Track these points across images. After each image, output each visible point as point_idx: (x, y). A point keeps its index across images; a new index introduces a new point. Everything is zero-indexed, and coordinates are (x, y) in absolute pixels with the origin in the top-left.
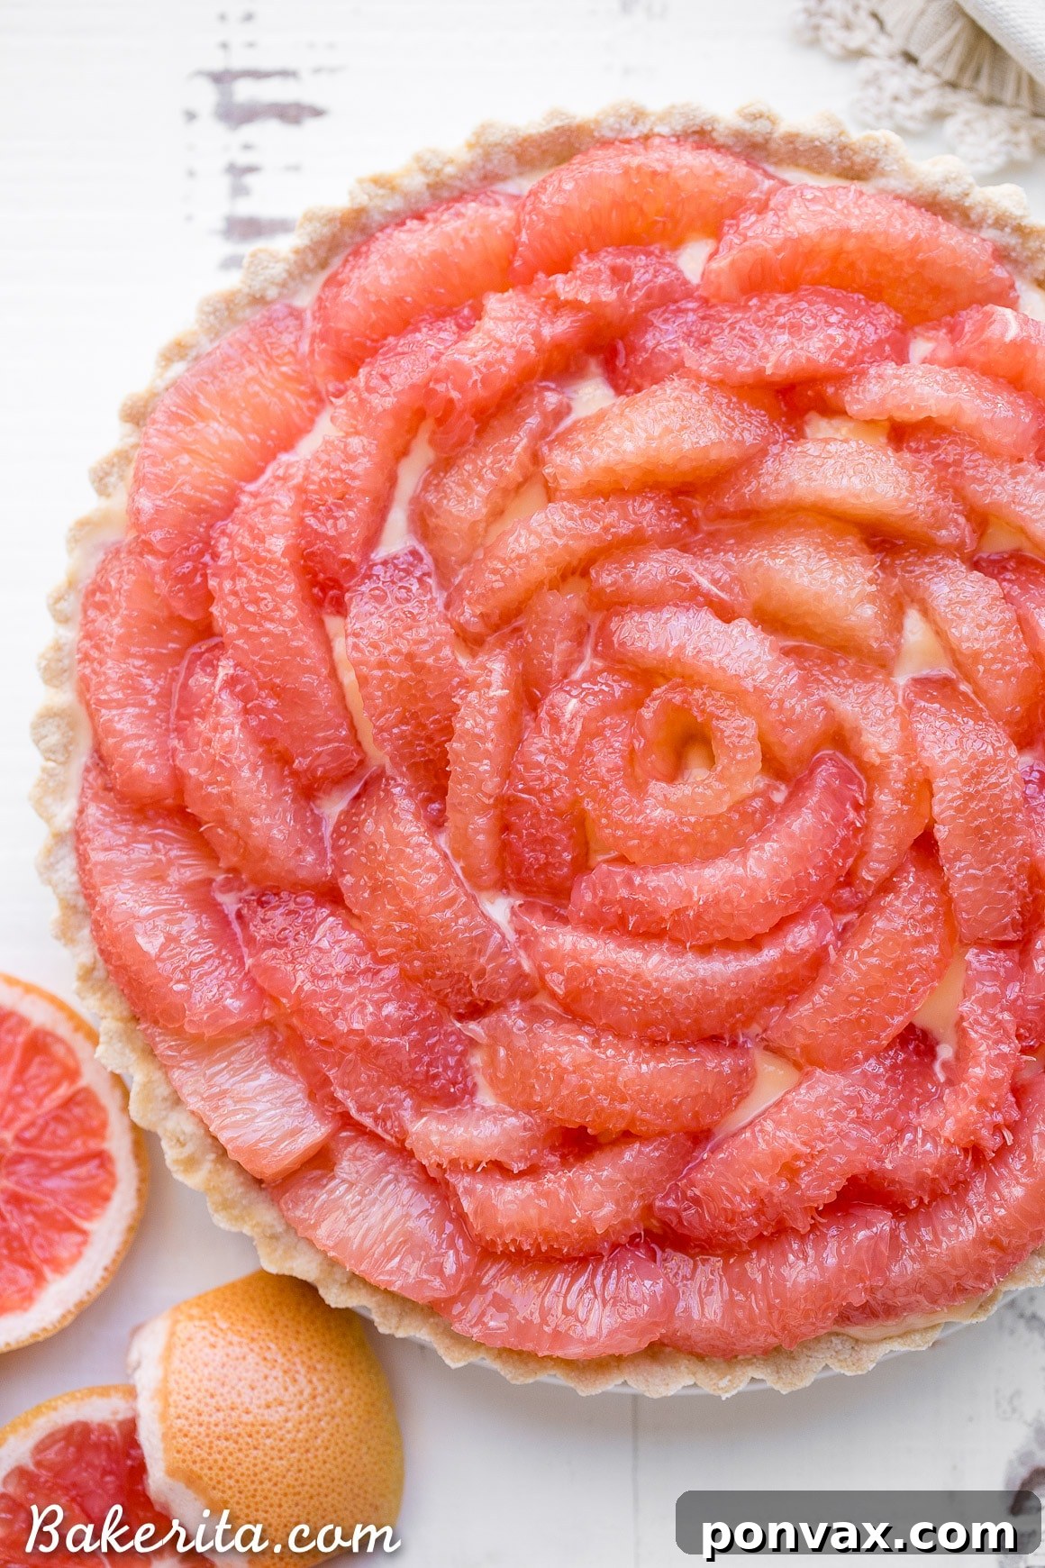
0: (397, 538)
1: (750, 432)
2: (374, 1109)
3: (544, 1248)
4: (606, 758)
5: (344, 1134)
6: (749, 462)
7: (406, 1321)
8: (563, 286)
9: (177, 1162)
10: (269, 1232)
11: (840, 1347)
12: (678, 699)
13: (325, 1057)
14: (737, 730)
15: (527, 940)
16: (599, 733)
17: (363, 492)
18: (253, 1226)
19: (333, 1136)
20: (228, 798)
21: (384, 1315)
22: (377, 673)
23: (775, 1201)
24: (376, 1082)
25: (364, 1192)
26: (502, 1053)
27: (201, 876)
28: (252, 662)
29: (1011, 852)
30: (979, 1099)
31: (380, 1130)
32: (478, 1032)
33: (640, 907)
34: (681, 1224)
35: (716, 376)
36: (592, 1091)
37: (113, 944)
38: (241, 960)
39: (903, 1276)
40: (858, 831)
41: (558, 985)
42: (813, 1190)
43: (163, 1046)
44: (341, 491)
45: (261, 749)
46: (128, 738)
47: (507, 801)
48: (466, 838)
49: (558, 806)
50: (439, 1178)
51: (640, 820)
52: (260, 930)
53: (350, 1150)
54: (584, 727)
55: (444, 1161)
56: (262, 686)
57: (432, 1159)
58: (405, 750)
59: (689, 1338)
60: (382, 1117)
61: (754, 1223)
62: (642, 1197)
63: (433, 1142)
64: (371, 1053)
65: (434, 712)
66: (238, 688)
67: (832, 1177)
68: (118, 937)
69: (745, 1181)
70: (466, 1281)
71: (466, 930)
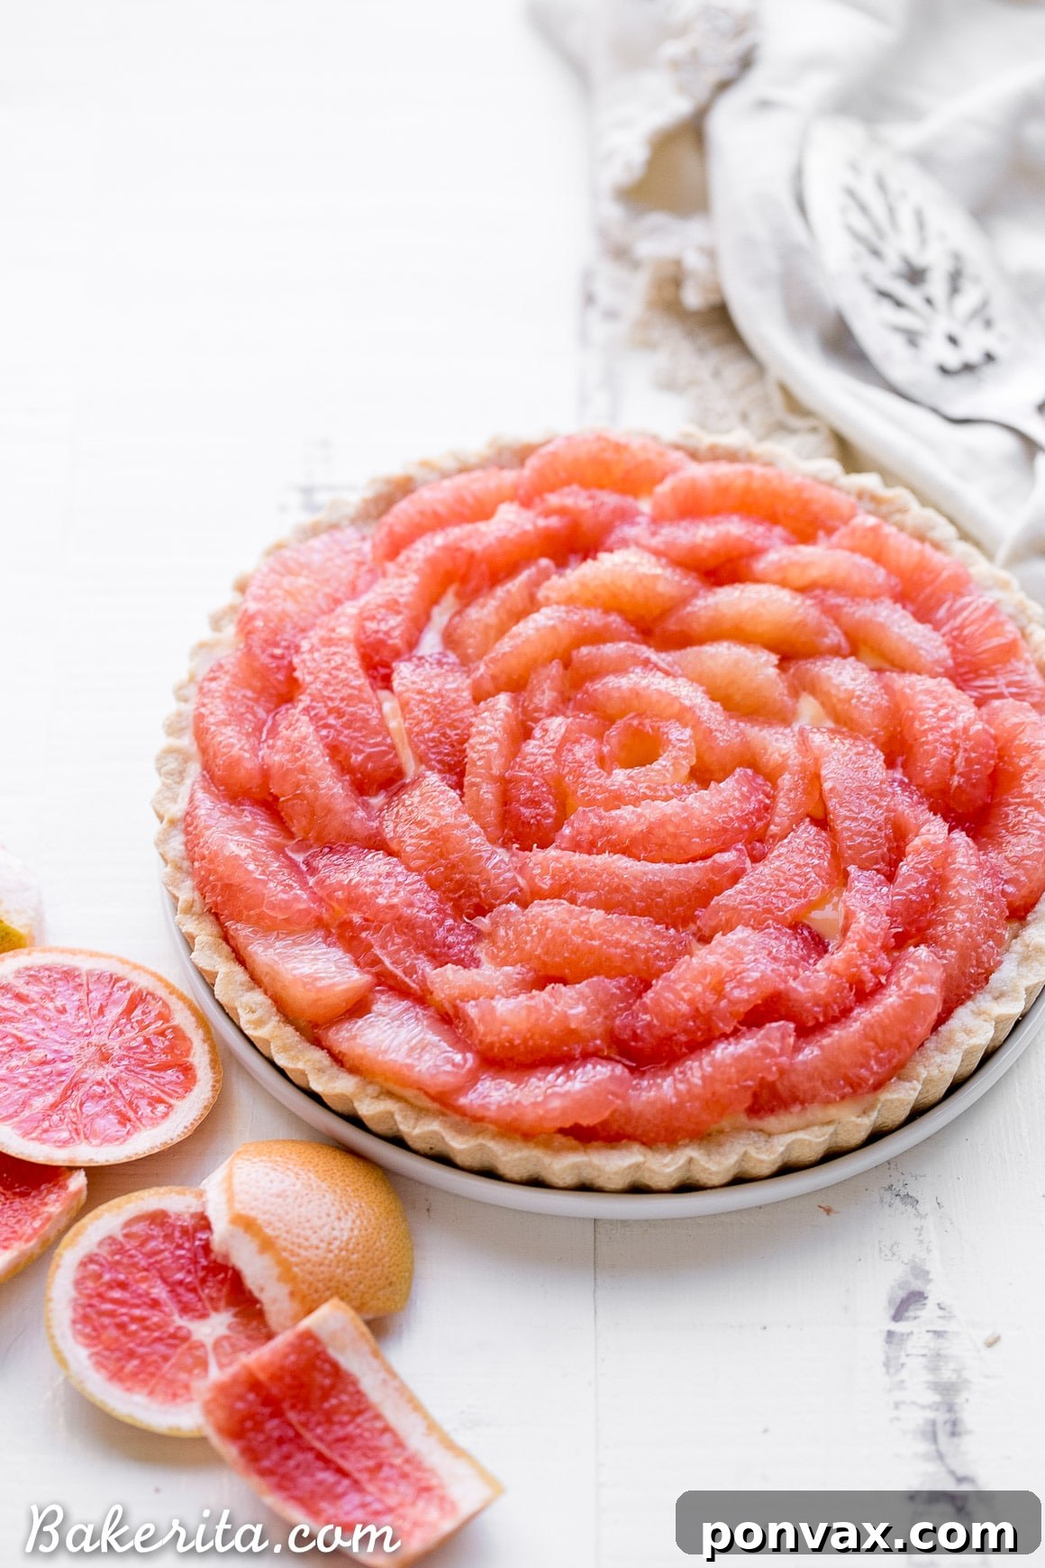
0: (430, 643)
1: (689, 582)
2: (405, 962)
3: (531, 1043)
5: (378, 988)
6: (685, 601)
7: (421, 1122)
8: (554, 500)
9: (249, 1022)
10: (317, 1066)
11: (756, 1139)
12: (635, 722)
13: (367, 929)
14: (679, 734)
15: (521, 870)
16: (577, 741)
17: (406, 605)
18: (305, 1062)
19: (371, 990)
20: (303, 770)
21: (405, 1117)
22: (418, 697)
23: (708, 1008)
24: (406, 944)
25: (394, 1019)
26: (502, 932)
27: (278, 840)
28: (324, 696)
29: (879, 807)
30: (860, 942)
31: (407, 980)
32: (484, 923)
33: (608, 831)
34: (635, 1036)
35: (662, 547)
36: (570, 932)
37: (211, 861)
38: (307, 883)
39: (804, 1063)
40: (767, 808)
41: (546, 883)
42: (736, 993)
43: (242, 931)
44: (392, 606)
45: (327, 751)
46: (230, 737)
47: (509, 781)
48: (479, 802)
49: (548, 778)
50: (451, 1012)
51: (608, 782)
52: (320, 863)
53: (384, 998)
54: (566, 730)
55: (456, 992)
56: (330, 711)
57: (447, 992)
58: (434, 750)
59: (641, 1114)
60: (410, 971)
61: (691, 1023)
62: (606, 1017)
63: (447, 980)
64: (405, 925)
65: (456, 728)
66: (312, 713)
67: (749, 986)
68: (216, 854)
69: (685, 989)
70: (470, 1070)
71: (477, 844)
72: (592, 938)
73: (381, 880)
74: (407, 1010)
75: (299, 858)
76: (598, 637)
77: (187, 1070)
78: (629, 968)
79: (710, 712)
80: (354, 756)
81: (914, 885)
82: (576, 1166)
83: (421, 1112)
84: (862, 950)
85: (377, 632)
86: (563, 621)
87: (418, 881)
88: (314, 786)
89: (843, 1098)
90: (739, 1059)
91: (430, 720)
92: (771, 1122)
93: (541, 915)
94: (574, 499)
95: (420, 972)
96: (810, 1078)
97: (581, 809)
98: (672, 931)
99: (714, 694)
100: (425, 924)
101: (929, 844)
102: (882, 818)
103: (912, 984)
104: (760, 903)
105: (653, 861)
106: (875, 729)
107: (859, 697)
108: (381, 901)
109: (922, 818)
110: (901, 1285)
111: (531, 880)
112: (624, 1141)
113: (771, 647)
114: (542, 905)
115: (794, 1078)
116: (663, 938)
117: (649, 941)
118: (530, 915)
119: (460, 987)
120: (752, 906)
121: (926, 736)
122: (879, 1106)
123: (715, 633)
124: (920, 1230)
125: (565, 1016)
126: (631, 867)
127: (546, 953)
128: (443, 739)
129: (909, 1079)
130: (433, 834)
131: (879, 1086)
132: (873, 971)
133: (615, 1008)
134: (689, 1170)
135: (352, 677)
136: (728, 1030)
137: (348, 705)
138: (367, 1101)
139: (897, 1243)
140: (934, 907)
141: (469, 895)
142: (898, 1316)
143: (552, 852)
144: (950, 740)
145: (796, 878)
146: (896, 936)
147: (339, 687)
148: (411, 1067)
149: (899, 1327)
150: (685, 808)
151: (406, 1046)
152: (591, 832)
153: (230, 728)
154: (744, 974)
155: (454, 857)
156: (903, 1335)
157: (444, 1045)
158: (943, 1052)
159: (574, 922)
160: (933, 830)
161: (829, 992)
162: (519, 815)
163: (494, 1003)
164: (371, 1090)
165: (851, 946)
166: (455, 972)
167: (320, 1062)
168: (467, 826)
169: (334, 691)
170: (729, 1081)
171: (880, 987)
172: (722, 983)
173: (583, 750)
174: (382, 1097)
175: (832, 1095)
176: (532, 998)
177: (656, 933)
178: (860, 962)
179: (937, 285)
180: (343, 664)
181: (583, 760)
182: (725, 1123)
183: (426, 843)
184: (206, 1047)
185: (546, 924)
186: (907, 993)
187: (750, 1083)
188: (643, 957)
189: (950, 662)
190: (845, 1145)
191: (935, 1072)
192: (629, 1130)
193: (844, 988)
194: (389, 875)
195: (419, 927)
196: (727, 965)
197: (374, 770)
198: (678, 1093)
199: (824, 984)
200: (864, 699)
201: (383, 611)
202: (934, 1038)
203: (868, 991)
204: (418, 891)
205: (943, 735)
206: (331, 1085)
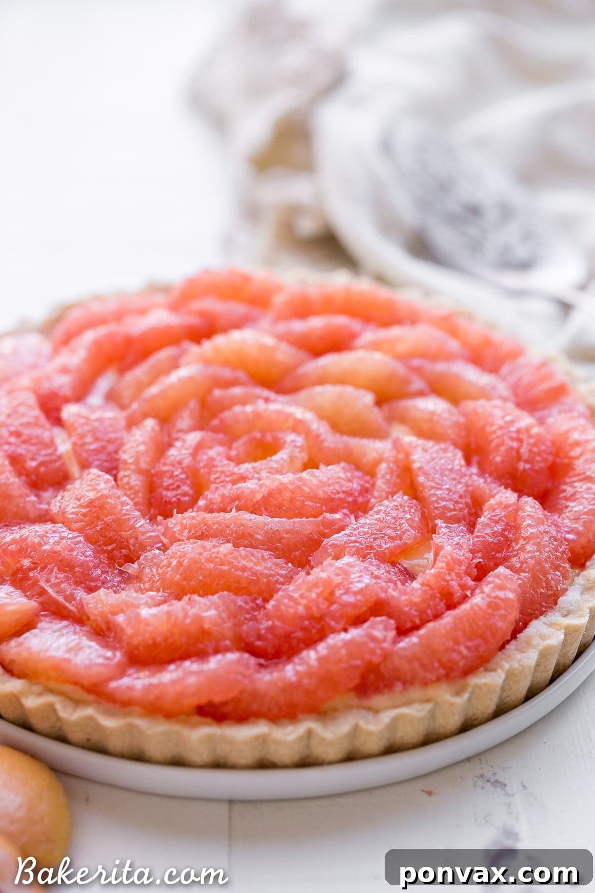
1: (302, 355)
2: (66, 592)
5: (42, 613)
6: (297, 365)
7: (79, 710)
8: (195, 305)
11: (365, 714)
12: (258, 436)
13: (34, 569)
14: (293, 438)
16: (209, 447)
19: (37, 614)
21: (64, 707)
23: (321, 612)
24: (68, 579)
25: (55, 632)
26: (147, 571)
29: (460, 483)
30: (448, 564)
31: (67, 604)
32: (132, 568)
33: (236, 498)
34: (260, 637)
35: (280, 333)
36: (203, 561)
39: (404, 649)
40: (367, 490)
41: (184, 533)
42: (345, 598)
45: (8, 459)
47: (155, 475)
48: (130, 486)
49: (186, 469)
50: (104, 627)
51: (237, 470)
53: (47, 619)
54: (202, 439)
55: (107, 609)
57: (100, 610)
60: (70, 598)
61: (307, 623)
62: (235, 625)
63: (99, 601)
64: (67, 566)
67: (355, 593)
69: (302, 596)
70: (119, 663)
71: (127, 510)
72: (222, 564)
73: (47, 535)
74: (67, 627)
76: (228, 383)
78: (254, 588)
79: (319, 427)
80: (29, 463)
81: (491, 531)
82: (210, 739)
83: (78, 703)
84: (450, 569)
85: (51, 387)
86: (200, 373)
87: (78, 536)
89: (438, 680)
90: (347, 644)
91: (91, 437)
92: (378, 700)
93: (179, 551)
94: (211, 305)
95: (78, 598)
96: (410, 660)
97: (213, 486)
98: (290, 565)
99: (321, 415)
100: (82, 565)
101: (502, 504)
102: (462, 490)
103: (493, 589)
104: (363, 543)
106: (454, 436)
107: (440, 416)
108: (46, 548)
109: (495, 490)
110: (494, 843)
111: (172, 536)
112: (252, 719)
113: (368, 387)
114: (180, 545)
115: (396, 661)
116: (282, 568)
117: (270, 569)
118: (170, 553)
119: (111, 605)
120: (357, 544)
121: (496, 434)
122: (470, 689)
123: (323, 380)
124: (509, 805)
125: (199, 618)
126: (255, 519)
127: (184, 579)
128: (102, 450)
129: (494, 670)
130: (91, 504)
131: (468, 671)
132: (460, 585)
133: (243, 618)
134: (308, 747)
136: (338, 626)
137: (25, 429)
138: (32, 697)
139: (489, 815)
140: (508, 546)
141: (120, 548)
143: (190, 514)
144: (514, 435)
145: (392, 526)
146: (478, 566)
148: (68, 661)
150: (300, 479)
151: (65, 648)
152: (222, 502)
154: (351, 585)
155: (109, 519)
157: (97, 647)
158: (522, 651)
159: (206, 554)
160: (505, 496)
161: (424, 600)
162: (161, 497)
163: (139, 610)
164: (36, 688)
165: (441, 564)
166: (107, 594)
168: (118, 498)
169: (15, 420)
170: (339, 661)
171: (465, 598)
172: (332, 593)
173: (215, 452)
175: (429, 675)
176: (171, 605)
177: (277, 565)
178: (448, 578)
180: (23, 403)
181: (215, 458)
182: (337, 701)
183: (84, 510)
185: (184, 557)
186: (490, 597)
187: (358, 663)
188: (265, 580)
190: (441, 731)
191: (516, 665)
192: (255, 707)
193: (436, 597)
194: (54, 532)
195: (78, 566)
196: (337, 580)
197: (45, 472)
198: (297, 673)
199: (419, 593)
200: (444, 417)
201: (56, 374)
202: (513, 642)
203: (455, 601)
204: (78, 543)
205: (510, 432)
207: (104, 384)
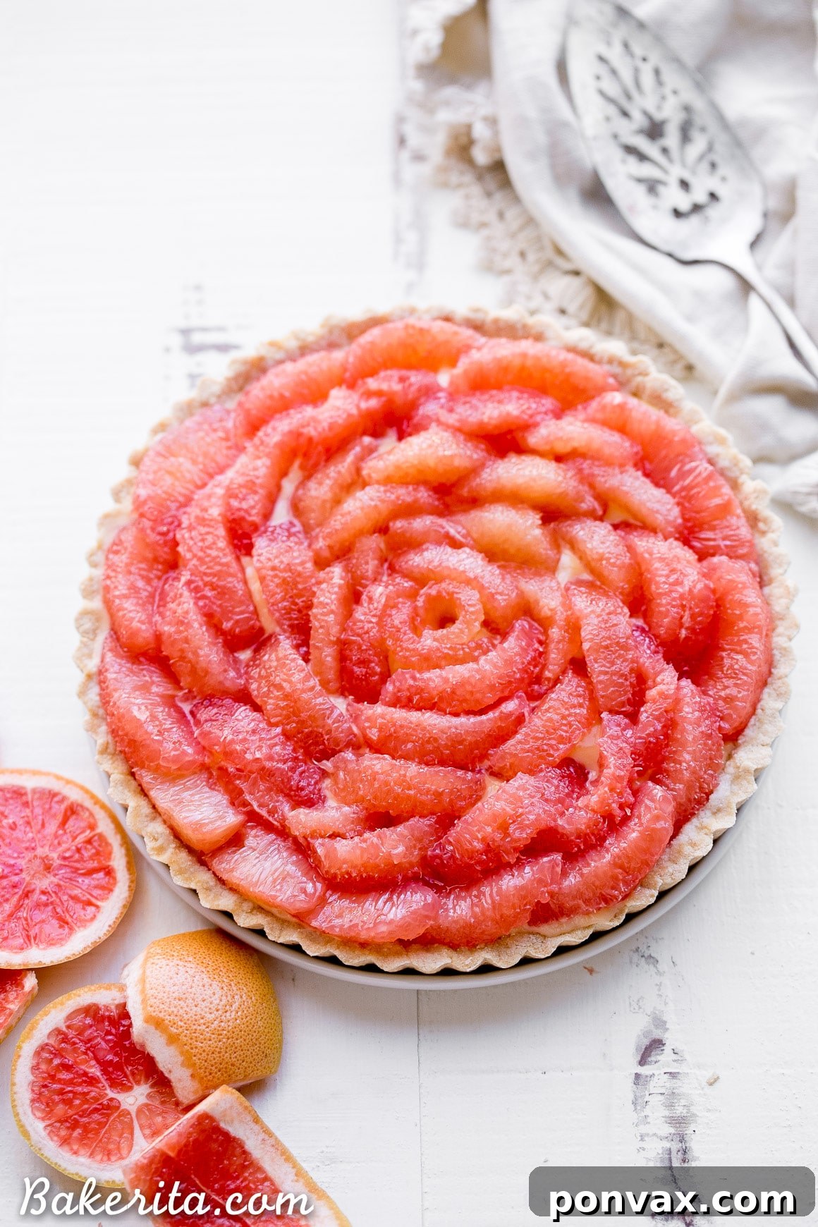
0: (282, 514)
1: (478, 454)
2: (268, 806)
3: (364, 875)
4: (400, 617)
5: (249, 824)
6: (475, 470)
7: (285, 933)
8: (372, 384)
9: (154, 851)
10: (205, 886)
11: (535, 941)
13: (239, 778)
15: (356, 718)
16: (395, 606)
17: (262, 486)
18: (196, 883)
19: (243, 825)
20: (187, 641)
21: (272, 929)
22: (271, 573)
23: (496, 844)
24: (269, 790)
25: (261, 852)
26: (341, 774)
27: (170, 692)
28: (200, 572)
29: (625, 660)
30: (610, 785)
31: (271, 819)
32: (327, 765)
33: (420, 691)
34: (443, 864)
35: (457, 424)
36: (392, 784)
37: (120, 720)
38: (192, 733)
39: (569, 887)
40: (541, 654)
41: (374, 734)
42: (517, 834)
43: (147, 778)
44: (251, 486)
45: (205, 619)
46: (130, 612)
47: (344, 644)
48: (321, 662)
49: (372, 642)
50: (304, 845)
51: (419, 646)
52: (203, 715)
53: (253, 832)
54: (386, 600)
55: (307, 831)
56: (206, 584)
57: (301, 830)
58: (285, 617)
59: (448, 930)
60: (273, 812)
61: (484, 857)
62: (420, 849)
63: (301, 819)
64: (266, 774)
65: (302, 596)
66: (192, 586)
67: (527, 827)
68: (123, 716)
69: (478, 831)
70: (318, 897)
71: (321, 704)
72: (409, 789)
73: (248, 737)
74: (272, 843)
75: (186, 708)
76: (410, 511)
77: (109, 872)
78: (437, 809)
80: (225, 624)
81: (652, 729)
84: (612, 790)
85: (239, 510)
86: (382, 501)
87: (277, 735)
88: (196, 654)
90: (520, 890)
91: (281, 592)
92: (545, 929)
93: (370, 767)
94: (387, 383)
95: (281, 812)
96: (574, 898)
97: (400, 670)
98: (470, 774)
100: (282, 773)
101: (663, 693)
102: (628, 669)
103: (650, 821)
104: (536, 751)
105: (456, 715)
106: (621, 584)
107: (608, 559)
108: (249, 756)
109: (658, 667)
110: (646, 1034)
111: (363, 730)
112: (436, 945)
114: (371, 759)
115: (562, 898)
116: (463, 781)
117: (452, 786)
118: (363, 764)
119: (310, 827)
120: (529, 754)
121: (661, 599)
124: (659, 985)
125: (390, 854)
126: (439, 723)
127: (375, 798)
128: (293, 607)
129: (649, 887)
130: (287, 696)
131: (627, 896)
132: (621, 807)
133: (427, 842)
135: (221, 555)
136: (513, 861)
137: (219, 579)
138: (244, 915)
139: (642, 998)
140: (667, 745)
141: (316, 744)
142: (642, 1062)
143: (379, 708)
144: (678, 602)
145: (563, 728)
146: (638, 773)
147: (212, 564)
148: (275, 897)
149: (645, 1070)
150: (478, 670)
151: (271, 879)
152: (408, 690)
153: (130, 601)
154: (523, 817)
155: (304, 715)
156: (647, 1076)
157: (299, 875)
158: (675, 862)
159: (395, 774)
160: (666, 680)
161: (588, 827)
162: (352, 672)
163: (336, 843)
164: (246, 906)
165: (604, 789)
166: (306, 815)
167: (207, 883)
168: (313, 688)
169: (208, 568)
170: (513, 907)
171: (626, 820)
172: (507, 825)
174: (255, 912)
176: (365, 840)
177: (458, 779)
178: (610, 801)
179: (672, 138)
180: (214, 543)
181: (400, 626)
182: (512, 930)
183: (282, 704)
184: (123, 851)
185: (374, 776)
186: (647, 829)
187: (529, 906)
188: (448, 800)
189: (680, 521)
191: (668, 880)
192: (440, 938)
193: (599, 822)
194: (254, 732)
195: (278, 776)
196: (511, 809)
197: (241, 632)
198: (474, 915)
199: (584, 820)
200: (612, 561)
201: (244, 491)
202: (667, 851)
203: (617, 823)
204: (276, 744)
205: (674, 599)
206: (216, 903)
207: (288, 486)
